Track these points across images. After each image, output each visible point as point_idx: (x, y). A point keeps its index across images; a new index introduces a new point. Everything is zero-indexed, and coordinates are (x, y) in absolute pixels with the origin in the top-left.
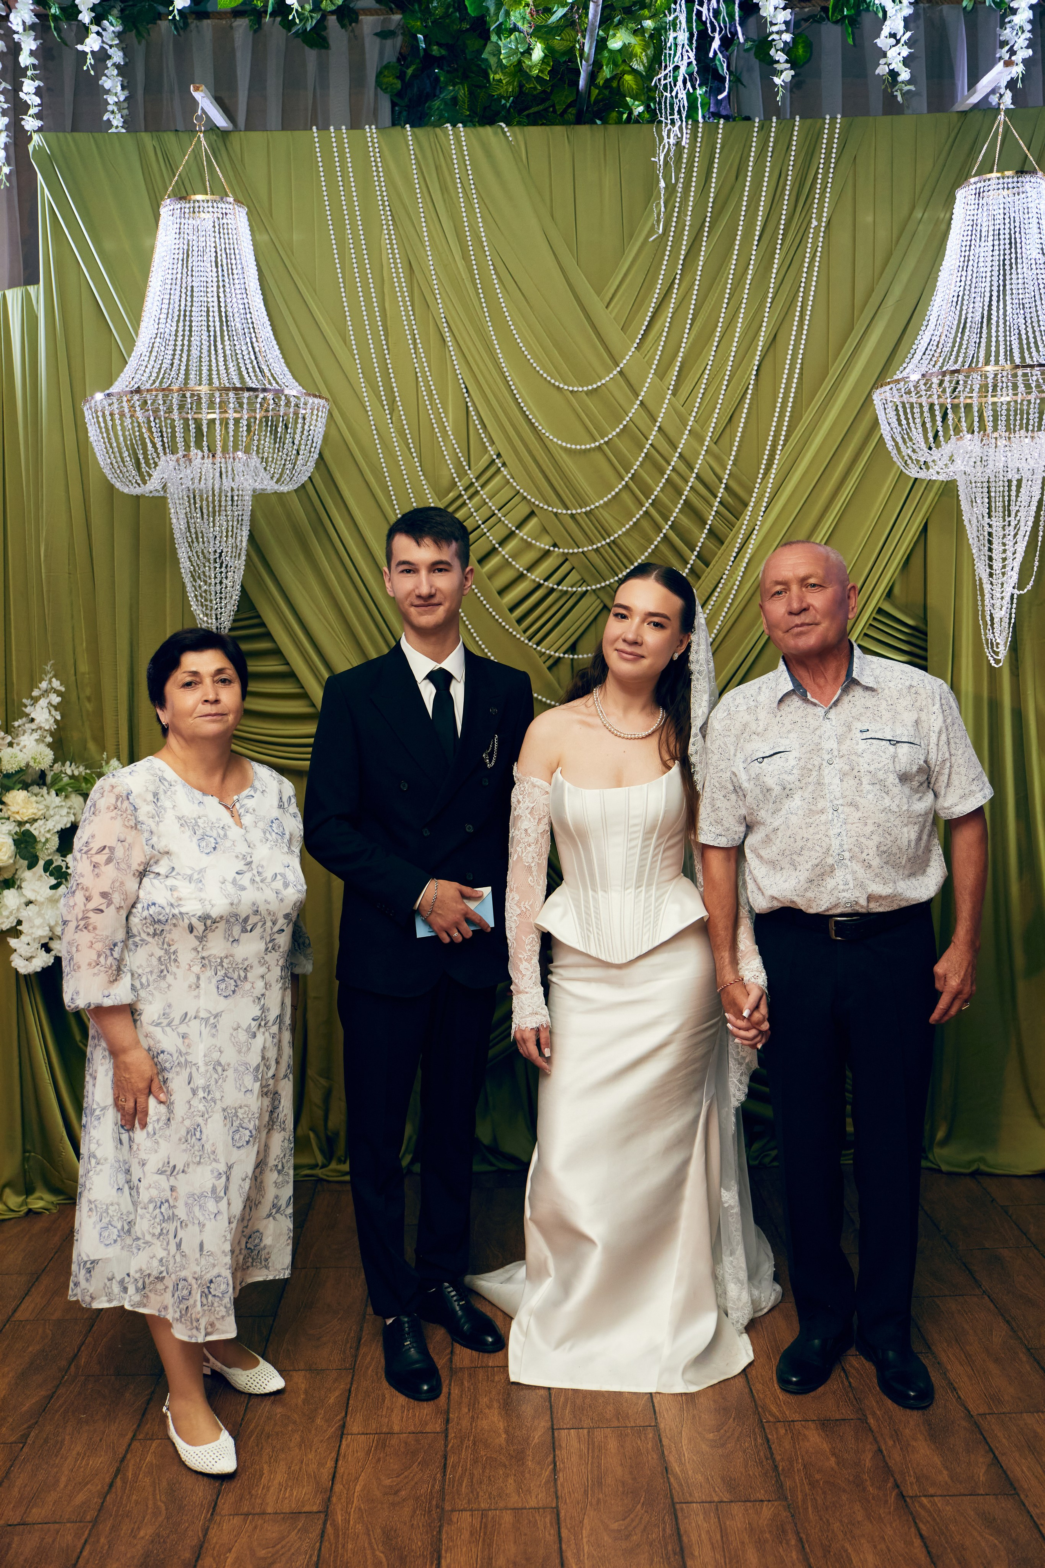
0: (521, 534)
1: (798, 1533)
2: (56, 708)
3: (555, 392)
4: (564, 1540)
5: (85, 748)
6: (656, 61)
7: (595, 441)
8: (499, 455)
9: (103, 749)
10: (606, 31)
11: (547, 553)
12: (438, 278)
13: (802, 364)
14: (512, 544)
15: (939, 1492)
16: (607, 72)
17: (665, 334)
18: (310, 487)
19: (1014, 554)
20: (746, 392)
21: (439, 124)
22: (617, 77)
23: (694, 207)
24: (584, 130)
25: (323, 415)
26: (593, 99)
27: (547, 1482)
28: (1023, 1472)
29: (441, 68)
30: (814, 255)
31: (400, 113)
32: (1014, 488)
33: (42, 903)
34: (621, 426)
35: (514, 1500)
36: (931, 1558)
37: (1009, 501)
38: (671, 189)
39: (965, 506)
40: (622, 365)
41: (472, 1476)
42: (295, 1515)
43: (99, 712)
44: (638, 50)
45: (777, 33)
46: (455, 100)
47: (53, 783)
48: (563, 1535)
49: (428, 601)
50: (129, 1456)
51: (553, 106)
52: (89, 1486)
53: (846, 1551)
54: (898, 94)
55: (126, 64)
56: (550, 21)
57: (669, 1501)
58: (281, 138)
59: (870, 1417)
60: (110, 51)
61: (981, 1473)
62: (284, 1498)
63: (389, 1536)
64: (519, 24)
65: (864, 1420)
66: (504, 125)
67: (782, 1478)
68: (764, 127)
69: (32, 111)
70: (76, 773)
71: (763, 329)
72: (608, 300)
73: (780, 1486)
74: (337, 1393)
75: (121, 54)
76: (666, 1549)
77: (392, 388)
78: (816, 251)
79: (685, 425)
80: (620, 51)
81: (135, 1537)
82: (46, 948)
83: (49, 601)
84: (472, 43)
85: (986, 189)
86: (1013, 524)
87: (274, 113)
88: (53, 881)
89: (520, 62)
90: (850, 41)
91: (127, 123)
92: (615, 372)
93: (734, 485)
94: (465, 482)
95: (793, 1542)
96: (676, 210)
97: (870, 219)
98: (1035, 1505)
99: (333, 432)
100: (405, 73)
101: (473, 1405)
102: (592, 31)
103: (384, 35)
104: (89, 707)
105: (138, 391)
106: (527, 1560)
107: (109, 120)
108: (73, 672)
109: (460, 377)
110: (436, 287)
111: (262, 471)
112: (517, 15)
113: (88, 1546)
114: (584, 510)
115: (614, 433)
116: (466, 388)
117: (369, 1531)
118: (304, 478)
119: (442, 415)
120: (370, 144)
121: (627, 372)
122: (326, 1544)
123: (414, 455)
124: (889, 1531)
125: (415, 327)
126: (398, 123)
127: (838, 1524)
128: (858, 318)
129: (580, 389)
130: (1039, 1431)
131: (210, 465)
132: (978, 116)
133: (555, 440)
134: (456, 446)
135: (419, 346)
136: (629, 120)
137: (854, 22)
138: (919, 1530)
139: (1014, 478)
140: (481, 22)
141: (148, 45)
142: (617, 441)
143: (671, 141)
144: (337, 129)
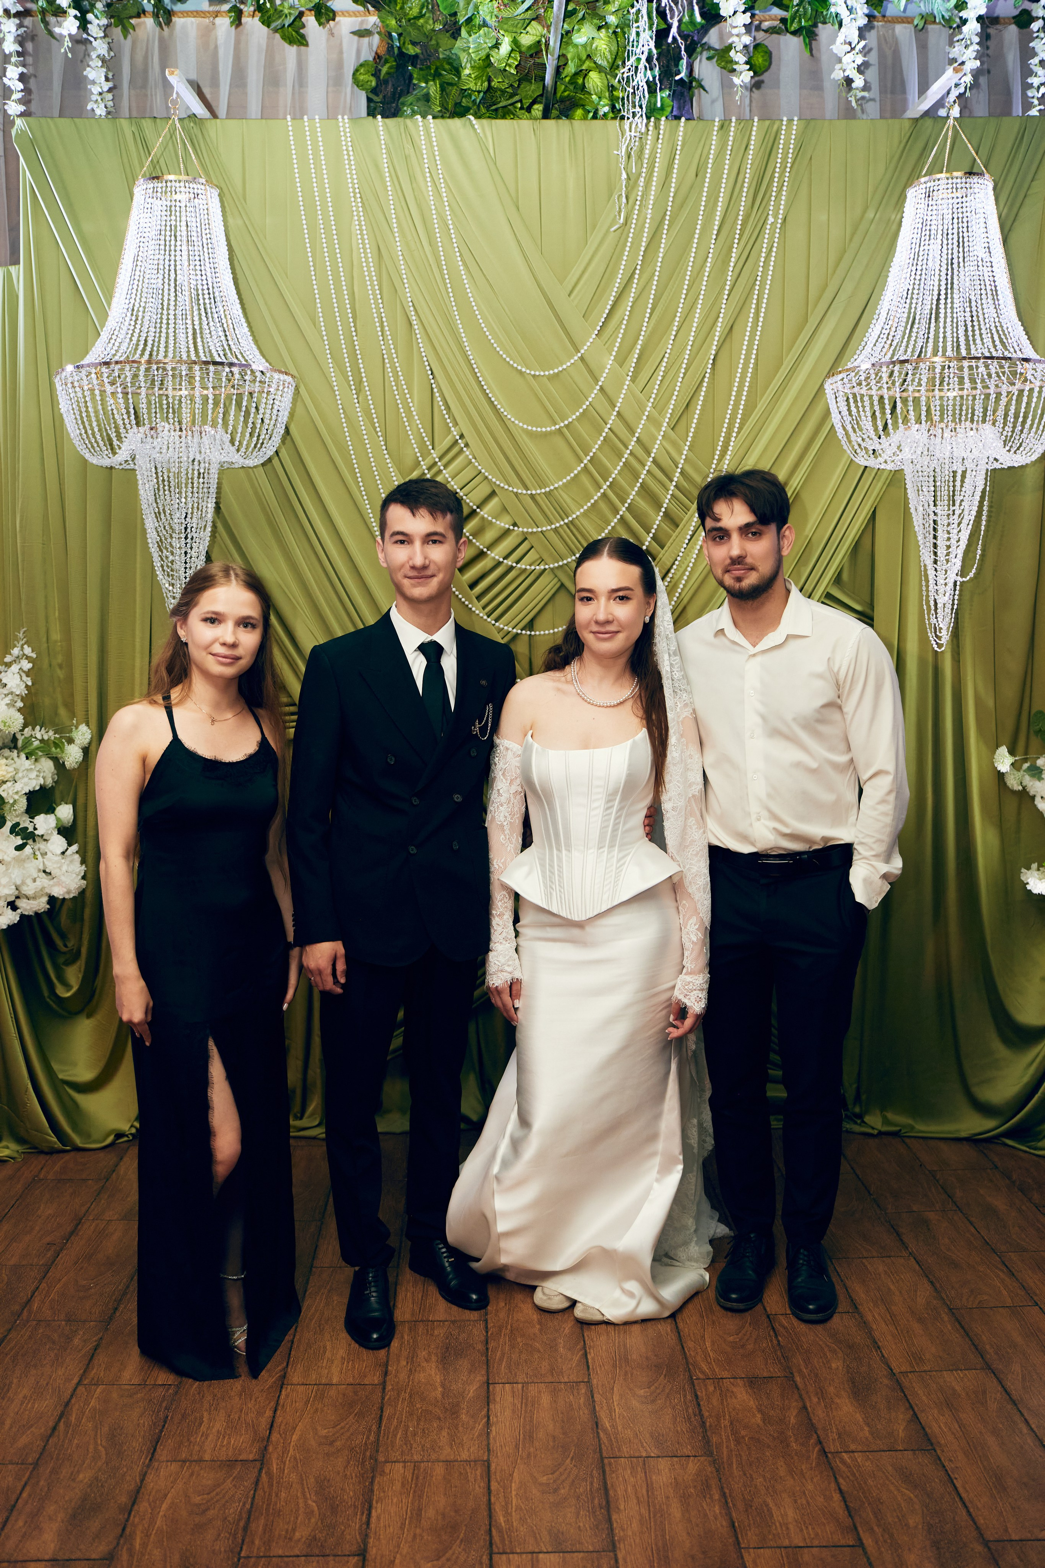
0: (483, 513)
1: (722, 1488)
2: (28, 674)
3: (517, 376)
4: (494, 1493)
5: (56, 714)
6: (619, 57)
7: (555, 424)
8: (462, 436)
9: (73, 714)
10: (571, 24)
11: (507, 532)
12: (406, 263)
13: (757, 355)
14: (473, 524)
15: (860, 1448)
17: (625, 322)
18: (276, 461)
19: (958, 542)
20: (702, 381)
21: (411, 116)
22: (582, 73)
23: (655, 201)
24: (550, 125)
25: (289, 392)
27: (480, 1435)
28: (940, 1427)
29: (413, 65)
30: (770, 251)
32: (959, 478)
33: (10, 862)
34: (581, 410)
35: (447, 1452)
36: (849, 1512)
37: (954, 491)
38: (632, 182)
39: (911, 494)
40: (582, 351)
41: (406, 1428)
42: (231, 1463)
43: (70, 679)
44: (602, 45)
45: (737, 35)
46: (427, 96)
47: (24, 747)
48: (492, 1488)
49: (422, 572)
50: (73, 1401)
51: (520, 101)
52: (33, 1429)
53: (767, 1505)
54: (853, 99)
55: (111, 58)
56: (515, 15)
57: (597, 1455)
58: (256, 126)
59: (796, 1374)
60: (94, 43)
61: (901, 1429)
62: (221, 1446)
63: (322, 1485)
64: (488, 18)
65: (790, 1377)
66: (472, 118)
67: (709, 1433)
68: (724, 127)
69: (15, 96)
70: (46, 737)
71: (720, 320)
72: (570, 288)
73: (707, 1442)
75: (105, 46)
76: (592, 1502)
77: (359, 369)
78: (772, 246)
79: (643, 411)
80: (584, 46)
81: (74, 1480)
82: (13, 906)
83: (23, 570)
84: (445, 42)
85: (936, 188)
86: (957, 512)
87: (254, 106)
88: (19, 841)
89: (488, 56)
90: (807, 51)
92: (576, 358)
94: (429, 461)
95: (716, 1497)
96: (638, 203)
97: (824, 218)
98: (951, 1461)
99: (300, 407)
100: (380, 70)
101: (412, 1358)
102: (557, 25)
103: (361, 33)
104: (60, 674)
105: (107, 364)
106: (456, 1511)
107: (93, 110)
108: (44, 639)
109: (425, 359)
110: (403, 272)
111: (228, 444)
112: (485, 9)
113: (28, 1488)
114: (543, 491)
115: (574, 417)
116: (431, 370)
117: (303, 1480)
118: (269, 451)
119: (408, 396)
120: (342, 134)
121: (587, 358)
122: (260, 1492)
123: (380, 434)
124: (810, 1487)
125: (382, 310)
126: (371, 113)
127: (761, 1479)
128: (812, 313)
129: (542, 373)
130: (957, 1388)
131: (177, 438)
132: (929, 122)
133: (517, 422)
134: (420, 426)
135: (387, 328)
136: (595, 117)
137: (811, 33)
138: (838, 1484)
139: (959, 469)
140: (453, 17)
141: (134, 40)
142: (577, 424)
143: (633, 133)
144: (311, 119)
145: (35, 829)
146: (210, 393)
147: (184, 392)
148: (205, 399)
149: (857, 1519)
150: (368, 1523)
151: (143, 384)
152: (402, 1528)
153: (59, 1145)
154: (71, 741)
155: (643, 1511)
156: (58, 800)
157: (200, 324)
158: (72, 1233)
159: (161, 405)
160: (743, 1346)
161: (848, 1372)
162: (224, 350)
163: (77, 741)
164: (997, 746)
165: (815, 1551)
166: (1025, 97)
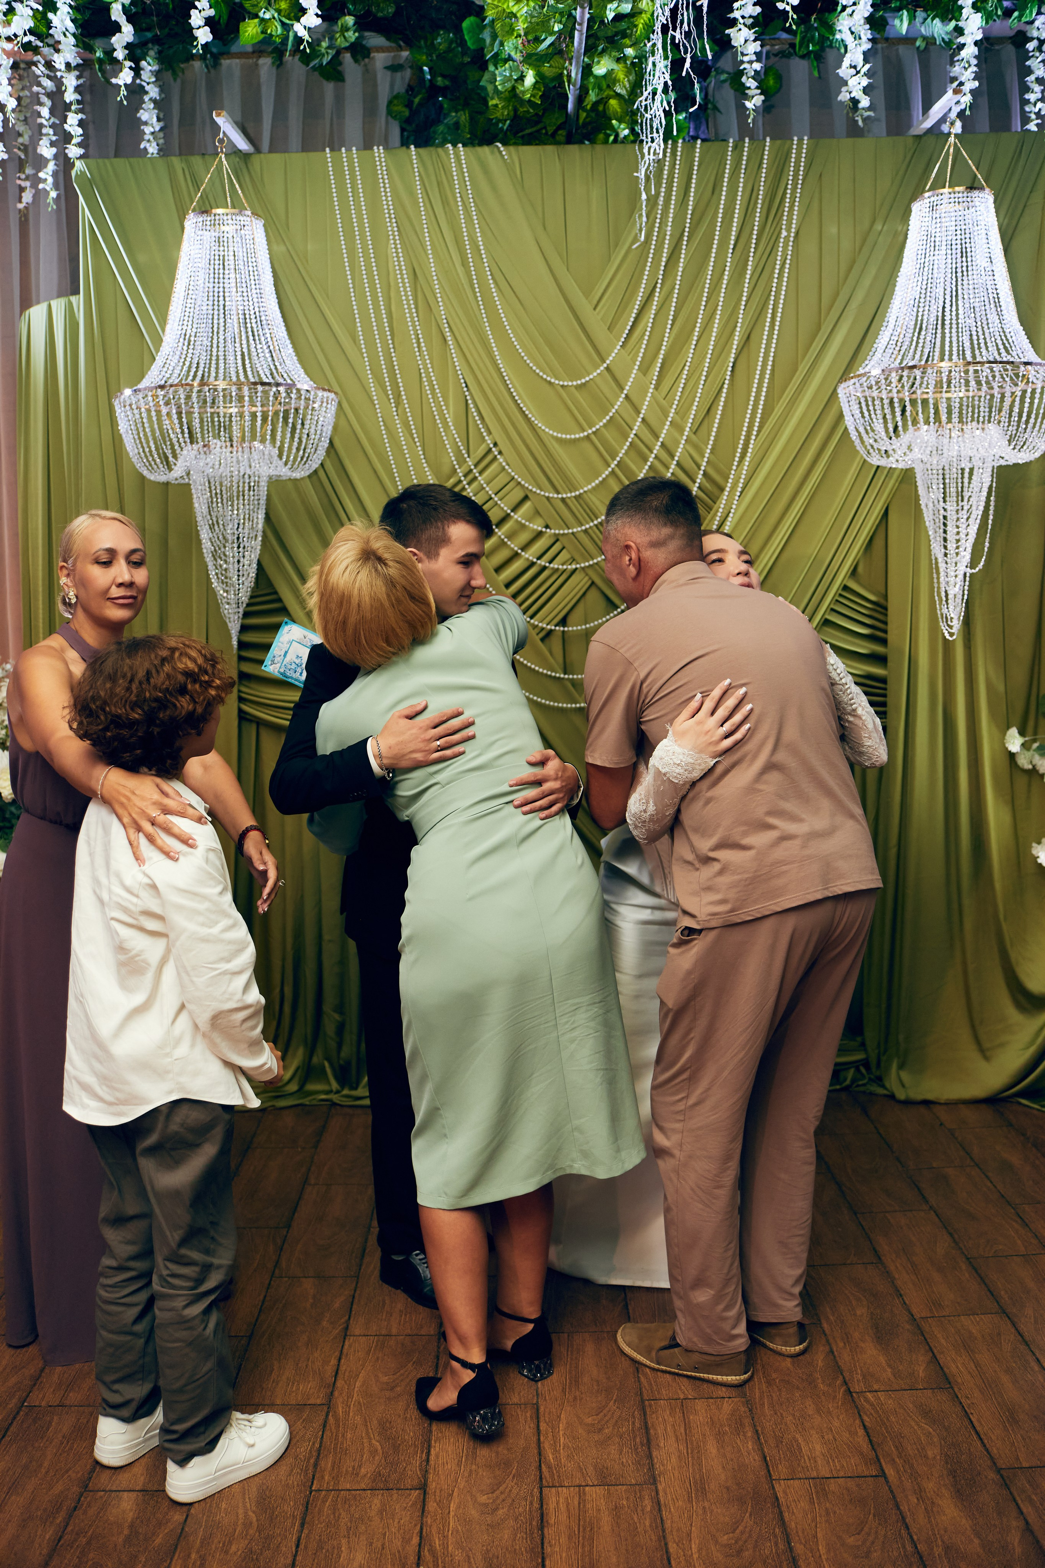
0: (516, 516)
1: (755, 1426)
3: (547, 386)
4: (543, 1432)
6: (637, 86)
7: (583, 430)
8: (495, 445)
10: (591, 58)
11: (540, 534)
12: (440, 283)
13: (773, 361)
14: (507, 527)
15: (882, 1388)
16: (592, 97)
17: (648, 333)
18: (321, 473)
19: (967, 535)
20: (722, 387)
21: (442, 144)
22: (603, 101)
23: (674, 218)
24: (573, 149)
25: (333, 408)
26: (581, 121)
28: (957, 1367)
29: (444, 96)
30: (784, 263)
31: (408, 138)
32: (966, 475)
34: (608, 418)
37: (962, 487)
38: (652, 201)
39: (921, 491)
40: (608, 362)
42: (300, 1408)
44: (621, 76)
45: (748, 62)
46: (457, 125)
48: (542, 1428)
51: (545, 128)
53: (797, 1441)
54: (859, 119)
55: (162, 100)
56: (539, 49)
57: (638, 1398)
58: (297, 159)
59: (823, 1321)
60: (147, 88)
61: (921, 1370)
62: (291, 1392)
63: (384, 1427)
64: (513, 54)
65: (818, 1323)
66: (499, 145)
68: (738, 147)
69: (74, 141)
71: (738, 329)
72: (595, 302)
74: (342, 1298)
75: (159, 91)
76: (634, 1440)
77: (397, 383)
78: (786, 259)
79: (667, 416)
80: (604, 77)
84: (472, 74)
85: (939, 202)
86: (966, 508)
87: (295, 138)
89: (514, 88)
90: (816, 74)
91: (164, 151)
92: (602, 368)
93: (711, 472)
94: (465, 468)
95: (749, 1434)
96: (658, 221)
97: (834, 230)
98: (968, 1398)
99: (343, 422)
100: (412, 102)
102: (578, 58)
103: (394, 68)
105: (162, 387)
107: (145, 149)
109: (459, 372)
110: (438, 291)
111: (276, 458)
112: (510, 45)
114: (573, 494)
115: (601, 424)
116: (465, 382)
117: (366, 1422)
118: (315, 465)
119: (444, 408)
120: (378, 163)
121: (614, 369)
122: (328, 1433)
123: (418, 444)
124: (836, 1423)
125: (418, 328)
126: (405, 143)
127: (791, 1418)
128: (825, 320)
129: (570, 384)
130: (974, 1331)
131: (228, 454)
132: (931, 139)
133: (547, 430)
134: (456, 436)
135: (423, 345)
136: (615, 141)
137: (819, 57)
138: (862, 1421)
139: (967, 466)
140: (480, 52)
141: (183, 83)
142: (604, 430)
143: (652, 157)
144: (349, 150)
146: (258, 409)
147: (234, 410)
148: (254, 415)
149: (880, 1453)
150: (428, 1460)
151: (195, 404)
152: (459, 1464)
155: (681, 1447)
157: (248, 346)
159: (213, 422)
161: (872, 1318)
162: (271, 371)
164: (1008, 728)
165: (841, 1481)
166: (1023, 112)
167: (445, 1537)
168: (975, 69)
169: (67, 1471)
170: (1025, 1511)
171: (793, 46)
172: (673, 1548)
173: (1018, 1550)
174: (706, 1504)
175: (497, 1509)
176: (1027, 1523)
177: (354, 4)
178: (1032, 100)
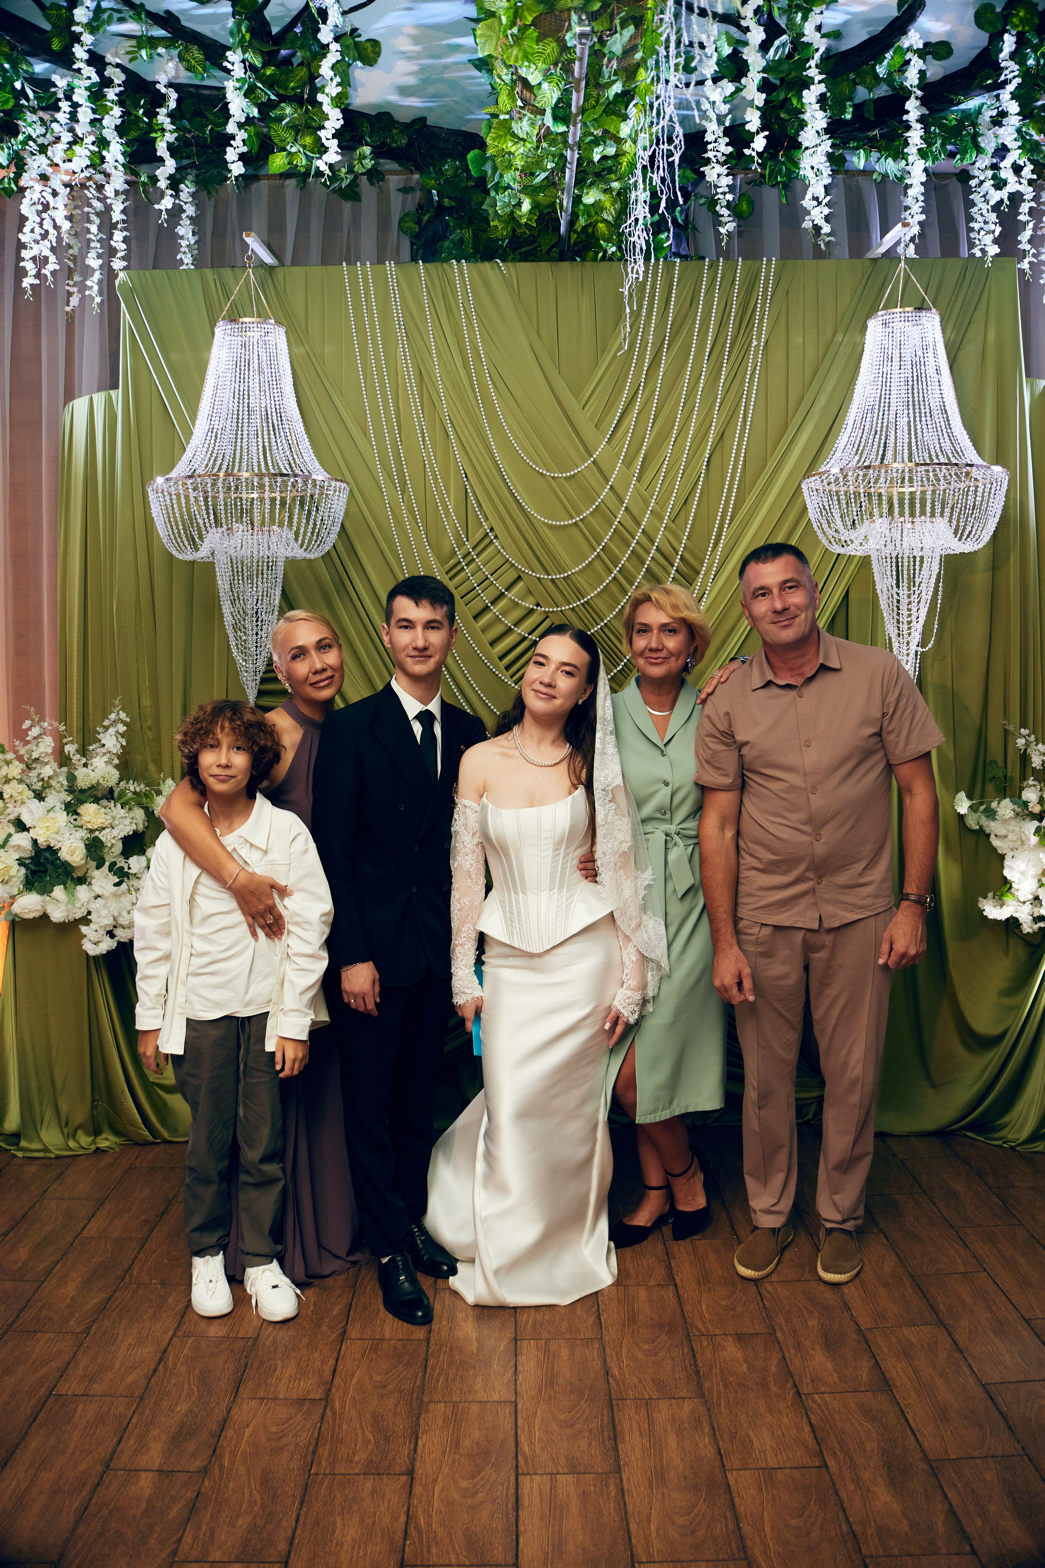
0: (510, 595)
1: (711, 1423)
2: (123, 735)
3: (539, 478)
4: (520, 1427)
5: (146, 769)
6: (623, 211)
7: (572, 518)
8: (492, 530)
9: (160, 769)
10: (581, 189)
11: (531, 611)
12: (443, 383)
13: (745, 457)
14: (502, 603)
15: (829, 1391)
16: (582, 221)
17: (631, 431)
18: (333, 553)
19: (918, 617)
20: (698, 480)
21: (447, 260)
22: (594, 225)
23: (655, 328)
24: (566, 266)
25: (344, 496)
26: (572, 242)
27: (509, 1381)
28: (897, 1372)
29: (450, 215)
30: (755, 369)
31: (417, 250)
33: (108, 898)
34: (594, 507)
35: (481, 1395)
36: (817, 1442)
37: (914, 574)
38: (635, 315)
39: (877, 577)
40: (595, 456)
41: (447, 1375)
42: (300, 1402)
43: (158, 739)
44: (608, 205)
45: (721, 194)
46: (461, 240)
47: (119, 798)
48: (519, 1423)
49: (423, 652)
50: (169, 1349)
51: (540, 247)
52: (137, 1370)
53: (749, 1436)
54: (821, 243)
55: (197, 215)
56: (534, 182)
57: (607, 1398)
58: (317, 272)
59: (778, 1331)
60: (185, 208)
61: (864, 1374)
62: (293, 1387)
63: (377, 1419)
64: (511, 184)
65: (773, 1334)
66: (499, 261)
67: (702, 1380)
68: (713, 265)
69: (119, 255)
70: (138, 790)
71: (713, 428)
72: (584, 402)
73: (700, 1386)
74: (340, 1306)
75: (193, 209)
76: (602, 1435)
77: (403, 473)
78: (756, 365)
79: (648, 506)
80: (593, 205)
81: (172, 1411)
82: (111, 934)
83: (119, 649)
84: (476, 197)
85: (891, 320)
86: (916, 593)
87: (315, 251)
88: (117, 880)
89: (512, 212)
90: (784, 201)
91: (196, 261)
92: (589, 462)
93: (688, 556)
94: (464, 551)
95: (707, 1430)
96: (641, 330)
97: (800, 341)
98: (904, 1398)
99: (354, 508)
100: (422, 219)
101: (452, 1318)
102: (569, 191)
103: (406, 190)
104: (150, 735)
105: (190, 477)
106: (489, 1441)
107: (181, 259)
108: (137, 705)
109: (460, 464)
110: (441, 390)
111: (292, 541)
112: (509, 177)
113: (136, 1416)
114: (562, 575)
115: (588, 512)
116: (465, 473)
117: (361, 1415)
118: (328, 547)
119: (445, 495)
120: (389, 276)
121: (600, 462)
122: (325, 1424)
123: (421, 528)
124: (785, 1421)
125: (423, 423)
126: (414, 259)
127: (744, 1416)
128: (791, 421)
129: (560, 475)
130: (913, 1340)
131: (250, 537)
132: (886, 263)
133: (539, 517)
134: (456, 521)
135: (427, 438)
136: (604, 258)
137: (786, 186)
138: (809, 1419)
139: (918, 554)
140: (482, 181)
141: (216, 202)
142: (590, 517)
143: (635, 276)
144: (363, 264)
145: (129, 868)
146: (277, 495)
147: (255, 495)
148: (273, 500)
149: (823, 1447)
150: (415, 1450)
151: (221, 489)
152: (444, 1453)
153: (150, 1138)
154: (159, 793)
155: (644, 1441)
156: (148, 843)
157: (270, 442)
158: (163, 1213)
159: (236, 505)
160: (733, 1309)
161: (822, 1329)
162: (290, 464)
163: (164, 793)
164: (957, 792)
165: (787, 1471)
166: (969, 238)
167: (430, 1517)
168: (922, 204)
169: (91, 1452)
170: (950, 1496)
171: (763, 176)
172: (633, 1527)
173: (941, 1529)
174: (665, 1491)
175: (476, 1493)
176: (951, 1506)
177: (370, 137)
178: (976, 229)
